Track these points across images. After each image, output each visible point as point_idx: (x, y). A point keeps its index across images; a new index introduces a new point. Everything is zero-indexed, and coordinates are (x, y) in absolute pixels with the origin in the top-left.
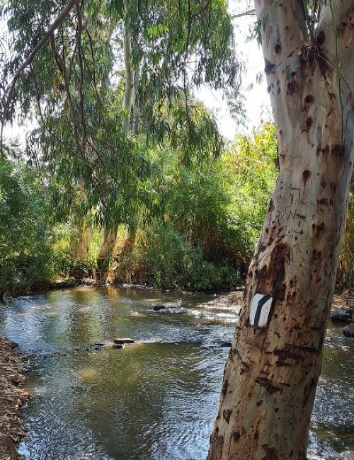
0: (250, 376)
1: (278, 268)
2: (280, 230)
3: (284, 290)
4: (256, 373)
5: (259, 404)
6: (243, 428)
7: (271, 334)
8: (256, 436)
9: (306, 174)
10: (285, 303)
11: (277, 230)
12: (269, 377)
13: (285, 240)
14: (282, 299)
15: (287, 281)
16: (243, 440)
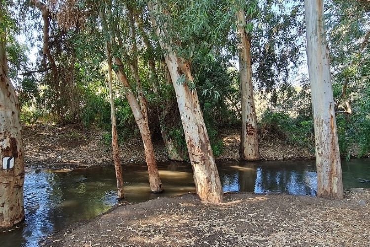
0: (10, 187)
1: (14, 146)
2: (9, 133)
3: (17, 154)
4: (13, 185)
5: (17, 194)
6: (13, 205)
7: (16, 170)
8: (19, 205)
9: (13, 113)
10: (18, 158)
11: (7, 133)
12: (19, 184)
13: (12, 136)
14: (17, 157)
15: (18, 150)
16: (15, 208)
